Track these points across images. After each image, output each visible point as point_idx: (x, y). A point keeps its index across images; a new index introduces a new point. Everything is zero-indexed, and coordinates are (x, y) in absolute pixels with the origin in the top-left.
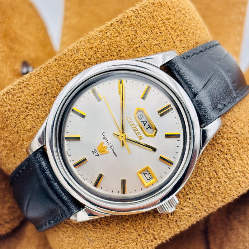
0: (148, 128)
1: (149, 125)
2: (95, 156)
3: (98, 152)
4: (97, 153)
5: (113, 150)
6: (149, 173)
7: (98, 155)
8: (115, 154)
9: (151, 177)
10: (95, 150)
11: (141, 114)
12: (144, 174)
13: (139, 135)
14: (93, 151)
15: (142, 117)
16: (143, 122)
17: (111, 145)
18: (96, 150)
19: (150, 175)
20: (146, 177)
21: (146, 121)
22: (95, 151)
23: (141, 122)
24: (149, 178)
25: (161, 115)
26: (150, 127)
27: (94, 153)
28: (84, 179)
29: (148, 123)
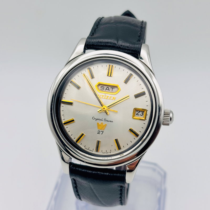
1: (111, 88)
2: (102, 134)
3: (101, 131)
5: (107, 121)
6: (139, 111)
7: (103, 132)
8: (110, 121)
9: (142, 112)
12: (137, 115)
13: (112, 98)
14: (98, 133)
16: (106, 89)
17: (103, 120)
19: (141, 111)
20: (140, 115)
21: (107, 87)
22: (99, 132)
23: (105, 90)
24: (142, 114)
27: (100, 134)
28: (110, 153)
29: (109, 87)
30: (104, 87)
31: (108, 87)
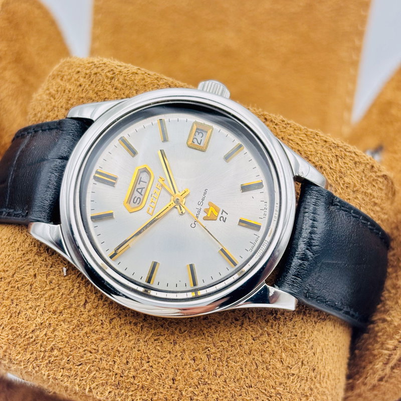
0: (142, 182)
1: (139, 184)
2: (227, 214)
3: (220, 215)
4: (222, 214)
5: (203, 200)
6: (194, 138)
7: (223, 211)
8: (205, 194)
10: (220, 220)
11: (134, 203)
12: (200, 144)
14: (225, 221)
15: (136, 199)
16: (140, 193)
17: (199, 207)
18: (220, 218)
19: (195, 135)
21: (137, 191)
22: (222, 219)
23: (142, 195)
24: (201, 135)
25: (115, 179)
26: (140, 181)
27: (226, 218)
28: (266, 204)
29: (138, 186)
30: (136, 197)
31: (136, 189)
